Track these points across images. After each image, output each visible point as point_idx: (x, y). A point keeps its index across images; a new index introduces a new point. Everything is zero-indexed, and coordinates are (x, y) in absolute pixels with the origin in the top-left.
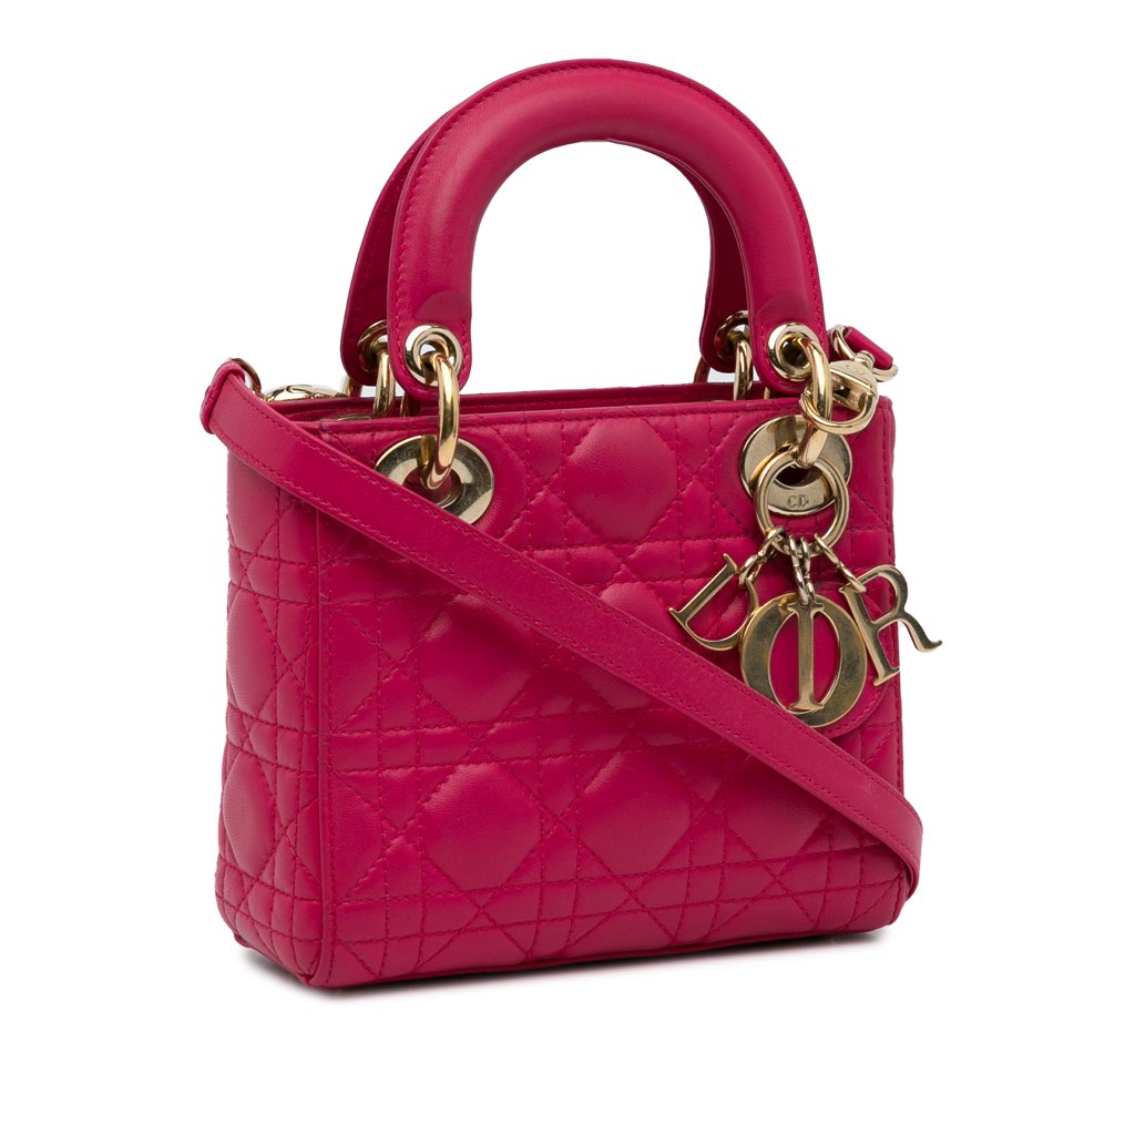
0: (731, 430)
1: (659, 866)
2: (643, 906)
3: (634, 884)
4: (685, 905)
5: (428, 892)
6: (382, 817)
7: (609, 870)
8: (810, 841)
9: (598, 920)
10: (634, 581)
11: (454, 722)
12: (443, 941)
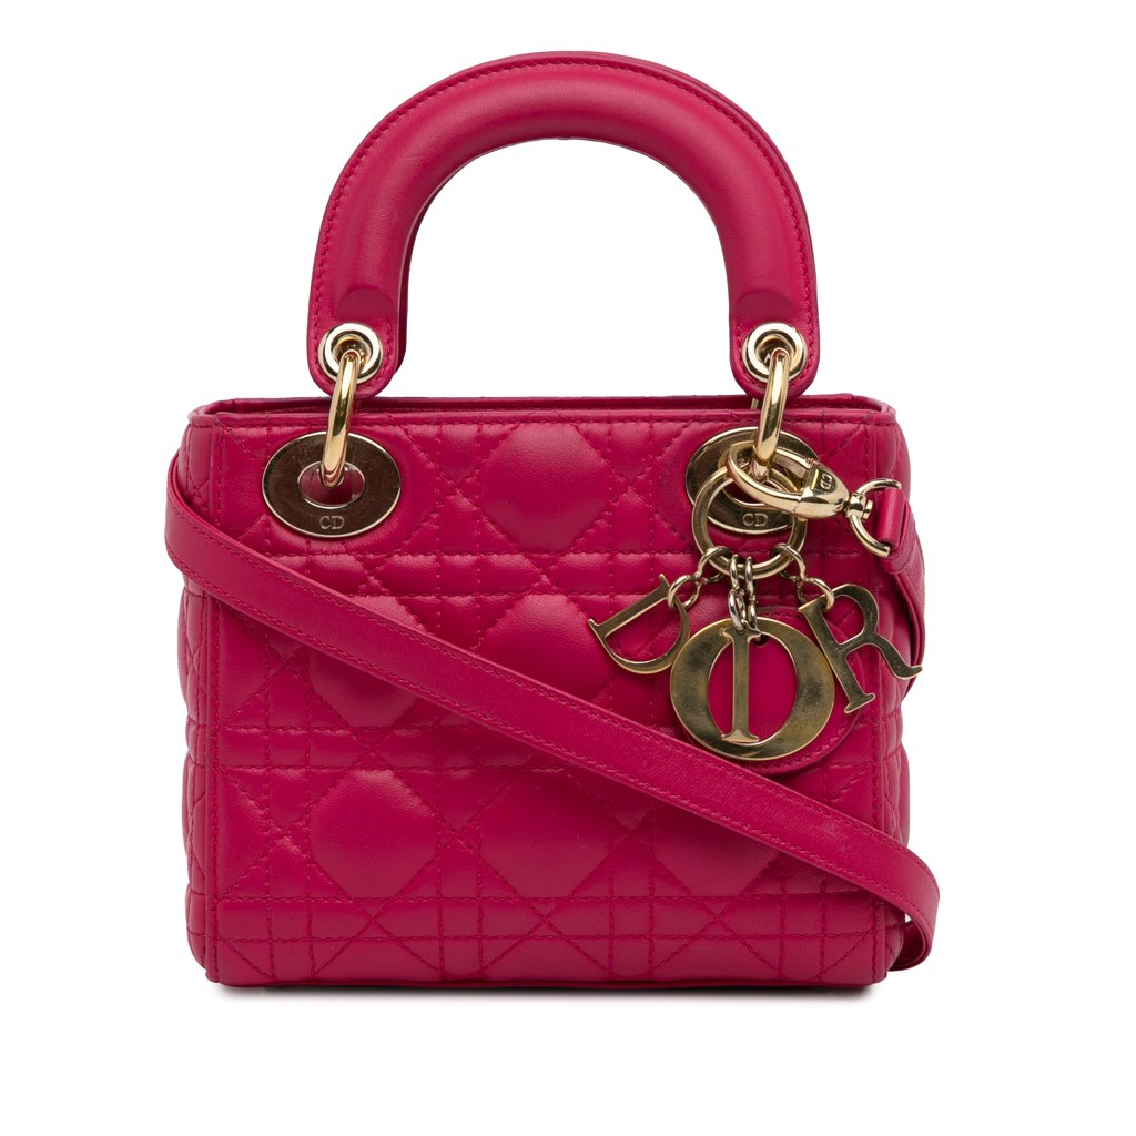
0: (676, 440)
1: (574, 892)
2: (560, 932)
3: (545, 910)
4: (611, 937)
5: (313, 896)
6: (267, 817)
7: (515, 891)
8: (757, 882)
9: (508, 943)
10: (555, 593)
11: (345, 726)
12: (335, 948)
